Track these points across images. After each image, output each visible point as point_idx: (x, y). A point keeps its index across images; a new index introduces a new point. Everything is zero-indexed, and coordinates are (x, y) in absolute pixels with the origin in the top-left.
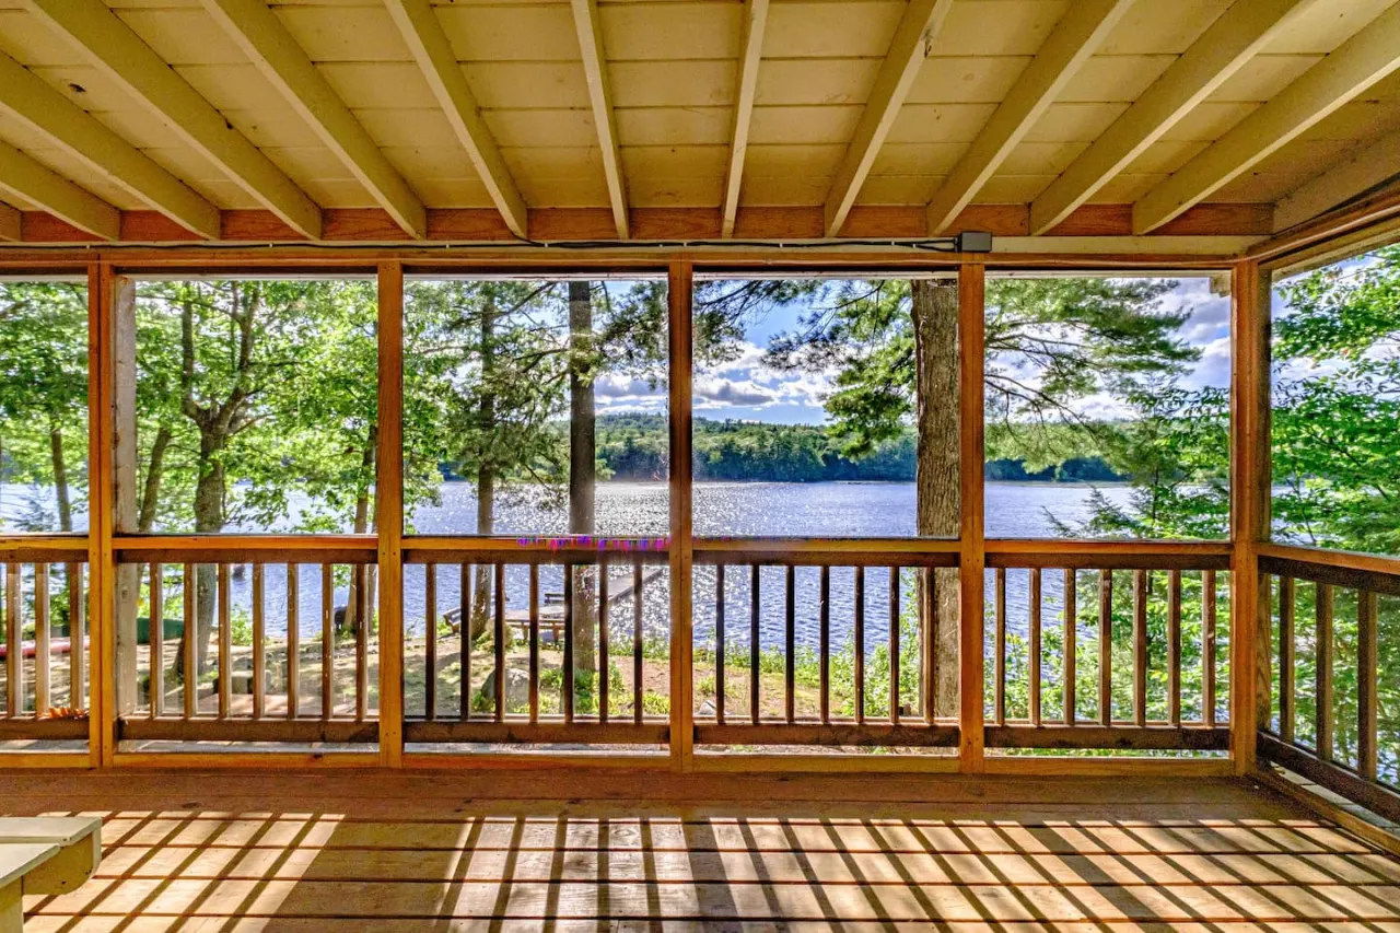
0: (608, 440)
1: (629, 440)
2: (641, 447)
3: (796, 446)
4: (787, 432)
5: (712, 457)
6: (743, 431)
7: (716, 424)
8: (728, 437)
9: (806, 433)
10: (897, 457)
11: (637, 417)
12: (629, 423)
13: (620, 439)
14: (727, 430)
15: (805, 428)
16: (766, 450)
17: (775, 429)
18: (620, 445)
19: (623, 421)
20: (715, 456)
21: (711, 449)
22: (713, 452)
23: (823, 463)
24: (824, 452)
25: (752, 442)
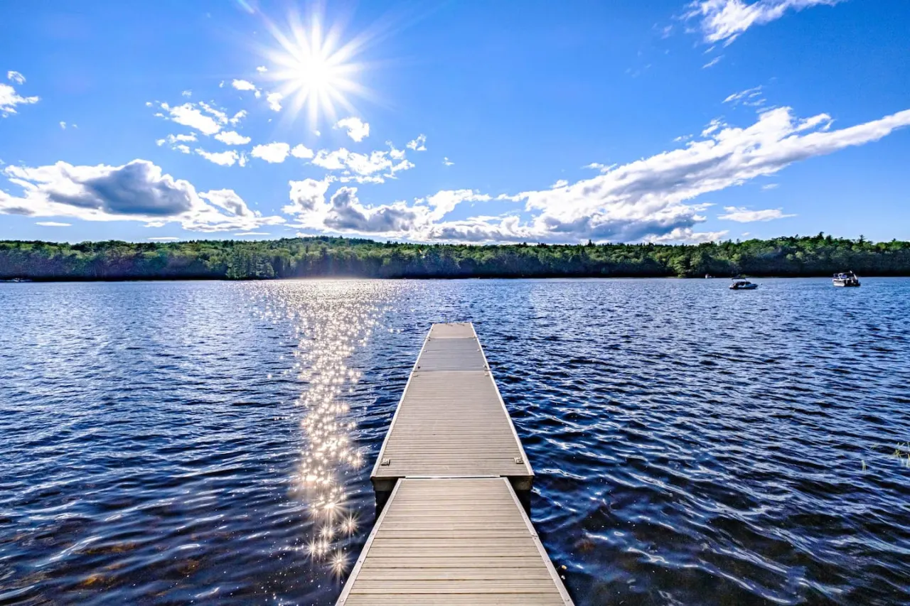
0: (307, 251)
1: (323, 251)
2: (333, 255)
6: (402, 247)
7: (381, 244)
8: (392, 250)
12: (320, 243)
13: (317, 251)
14: (390, 246)
18: (317, 253)
19: (315, 241)
20: (386, 261)
21: (384, 257)
22: (385, 259)
23: (458, 266)
24: (459, 259)
25: (413, 253)
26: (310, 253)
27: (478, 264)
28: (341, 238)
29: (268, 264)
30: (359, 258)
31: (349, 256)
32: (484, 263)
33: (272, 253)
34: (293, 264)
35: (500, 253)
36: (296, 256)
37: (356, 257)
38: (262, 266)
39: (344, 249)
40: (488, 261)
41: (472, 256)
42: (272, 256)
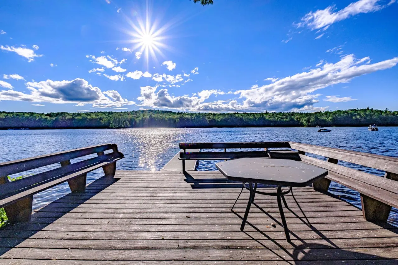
1: (150, 116)
2: (155, 118)
7: (175, 113)
11: (151, 111)
12: (149, 112)
14: (179, 114)
18: (148, 117)
19: (147, 112)
22: (177, 119)
23: (208, 122)
24: (209, 119)
25: (189, 117)
26: (145, 117)
28: (158, 110)
29: (127, 122)
30: (166, 119)
31: (162, 118)
34: (138, 122)
35: (227, 116)
36: (139, 118)
37: (164, 119)
38: (125, 123)
39: (159, 115)
40: (221, 120)
41: (214, 118)
42: (129, 118)
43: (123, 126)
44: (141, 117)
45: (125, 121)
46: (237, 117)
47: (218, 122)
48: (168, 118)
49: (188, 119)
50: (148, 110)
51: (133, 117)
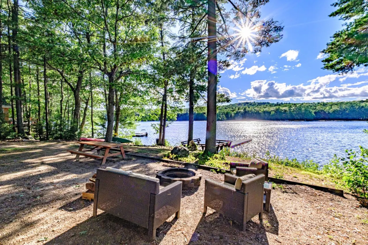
0: (239, 109)
1: (245, 109)
2: (249, 111)
3: (303, 109)
4: (300, 105)
5: (272, 113)
6: (283, 105)
7: (273, 104)
8: (277, 107)
9: (307, 105)
10: (347, 112)
11: (247, 103)
12: (245, 105)
13: (242, 109)
14: (277, 105)
15: (307, 104)
16: (291, 111)
17: (295, 104)
18: (242, 111)
19: (243, 104)
20: (273, 113)
21: (271, 111)
22: (272, 112)
23: (314, 114)
24: (315, 111)
25: (286, 108)
26: (240, 110)
27: (327, 113)
28: (255, 102)
29: (224, 115)
30: (260, 112)
31: (256, 111)
32: (331, 112)
33: (226, 111)
34: (233, 115)
35: (344, 106)
36: (234, 112)
37: (258, 112)
38: (222, 116)
39: (254, 108)
40: (334, 111)
41: (323, 109)
42: (226, 112)
43: (220, 119)
44: (236, 111)
45: (222, 115)
46: (363, 107)
47: (329, 113)
48: (263, 111)
49: (285, 111)
50: (244, 103)
51: (229, 111)
